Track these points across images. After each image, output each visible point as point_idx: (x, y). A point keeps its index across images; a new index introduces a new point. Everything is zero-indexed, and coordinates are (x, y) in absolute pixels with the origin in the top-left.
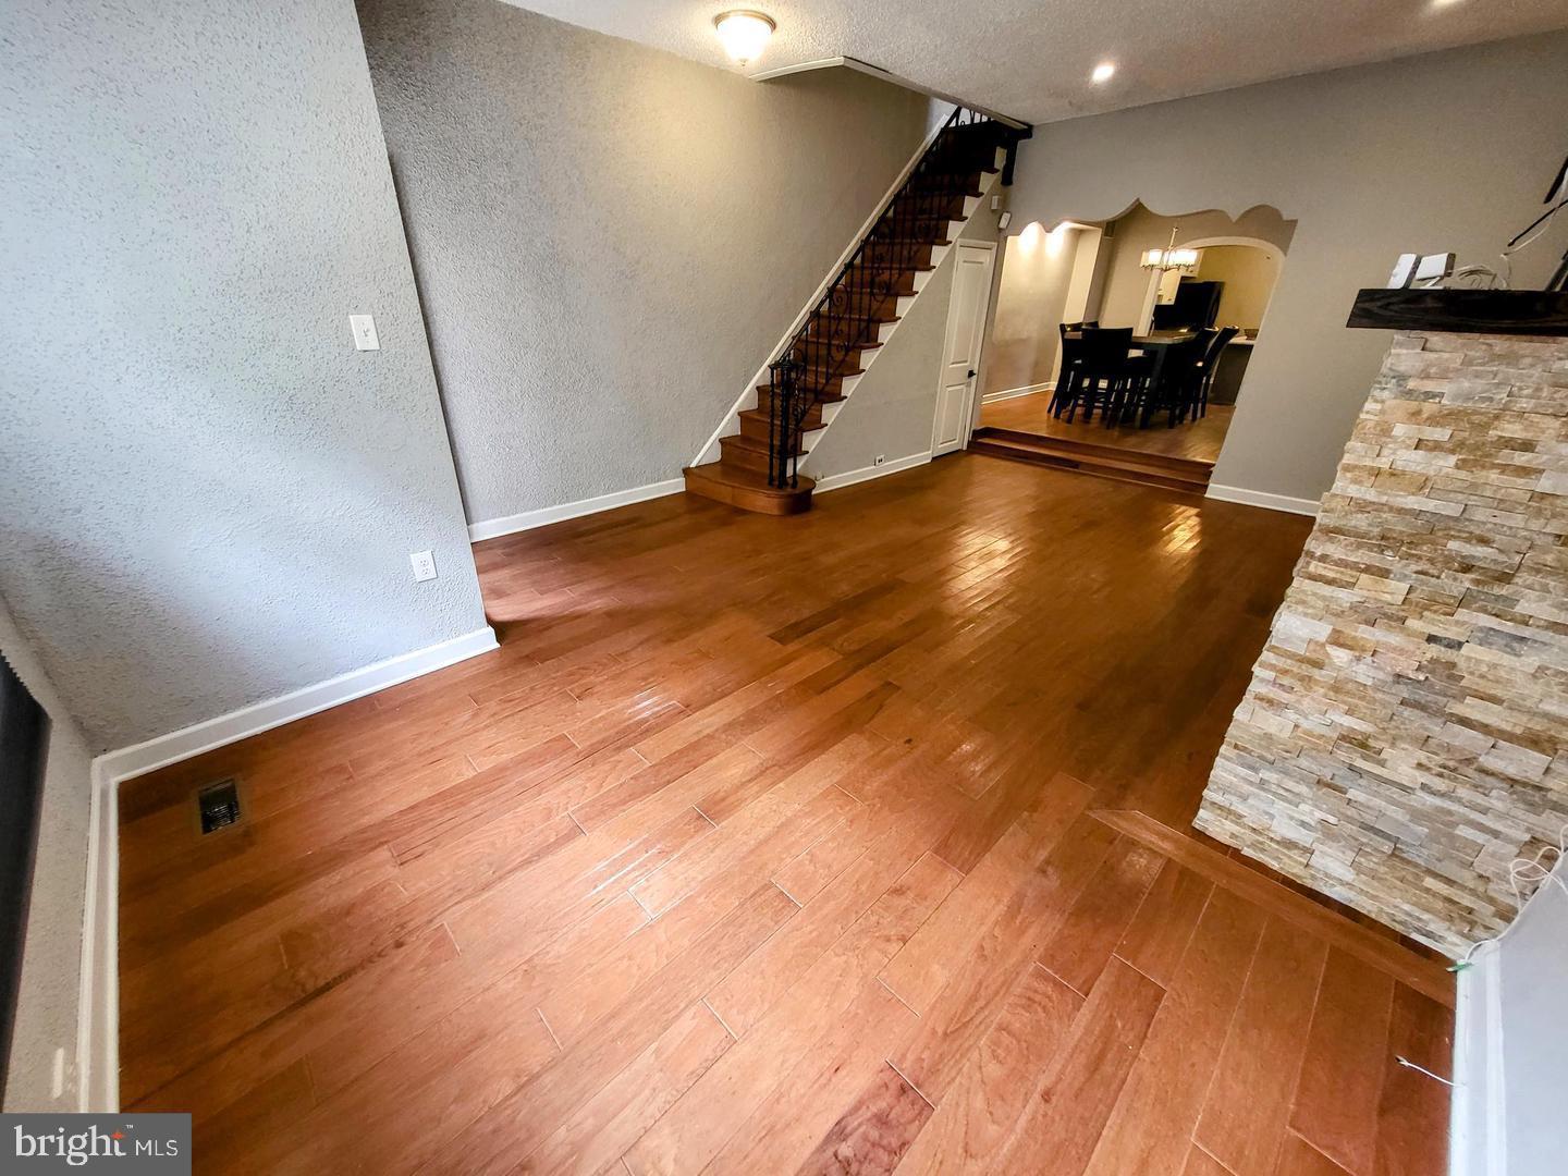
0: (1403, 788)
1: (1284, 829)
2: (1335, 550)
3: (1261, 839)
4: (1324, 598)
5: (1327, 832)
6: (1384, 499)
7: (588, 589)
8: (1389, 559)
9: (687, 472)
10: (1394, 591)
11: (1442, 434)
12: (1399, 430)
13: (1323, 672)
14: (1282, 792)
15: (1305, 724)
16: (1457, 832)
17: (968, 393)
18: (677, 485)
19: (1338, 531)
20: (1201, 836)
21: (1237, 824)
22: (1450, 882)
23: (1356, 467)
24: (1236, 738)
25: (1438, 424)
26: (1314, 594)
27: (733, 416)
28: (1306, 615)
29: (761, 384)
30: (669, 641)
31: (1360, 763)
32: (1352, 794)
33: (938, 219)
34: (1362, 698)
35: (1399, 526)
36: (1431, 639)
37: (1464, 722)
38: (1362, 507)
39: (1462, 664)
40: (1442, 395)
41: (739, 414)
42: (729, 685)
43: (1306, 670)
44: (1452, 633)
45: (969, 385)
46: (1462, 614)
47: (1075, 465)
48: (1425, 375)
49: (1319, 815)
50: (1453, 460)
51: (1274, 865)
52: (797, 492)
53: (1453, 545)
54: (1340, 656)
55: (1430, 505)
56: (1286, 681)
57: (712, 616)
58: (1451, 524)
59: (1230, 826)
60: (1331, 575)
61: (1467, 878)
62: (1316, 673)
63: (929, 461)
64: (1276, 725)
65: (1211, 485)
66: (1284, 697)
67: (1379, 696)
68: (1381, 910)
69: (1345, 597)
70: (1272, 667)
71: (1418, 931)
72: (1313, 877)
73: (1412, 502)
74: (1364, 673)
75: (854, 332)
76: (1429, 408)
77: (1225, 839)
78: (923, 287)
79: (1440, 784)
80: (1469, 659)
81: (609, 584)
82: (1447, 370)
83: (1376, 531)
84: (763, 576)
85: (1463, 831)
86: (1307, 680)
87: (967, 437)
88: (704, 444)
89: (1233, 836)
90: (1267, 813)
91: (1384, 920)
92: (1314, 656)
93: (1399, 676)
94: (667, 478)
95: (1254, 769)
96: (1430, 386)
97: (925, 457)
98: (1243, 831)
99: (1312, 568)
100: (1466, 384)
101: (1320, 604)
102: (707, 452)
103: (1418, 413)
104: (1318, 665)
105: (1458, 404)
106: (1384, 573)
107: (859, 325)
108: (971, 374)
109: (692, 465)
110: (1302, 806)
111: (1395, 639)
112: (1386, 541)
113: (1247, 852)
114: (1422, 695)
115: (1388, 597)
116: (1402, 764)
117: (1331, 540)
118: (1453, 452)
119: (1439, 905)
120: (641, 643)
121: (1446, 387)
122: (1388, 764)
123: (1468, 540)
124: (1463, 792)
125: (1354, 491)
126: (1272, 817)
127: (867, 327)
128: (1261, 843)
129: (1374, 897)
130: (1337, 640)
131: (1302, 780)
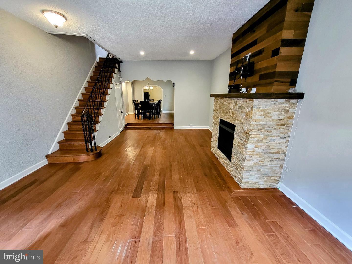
0: (267, 166)
1: (255, 180)
2: (253, 133)
3: (252, 184)
4: (253, 141)
5: (260, 178)
6: (257, 124)
7: (38, 222)
8: (259, 132)
9: (47, 157)
10: (261, 137)
11: (262, 113)
12: (257, 113)
13: (255, 152)
14: (253, 175)
15: (254, 162)
16: (273, 169)
17: (122, 117)
18: (45, 162)
19: (253, 130)
20: (244, 189)
21: (248, 184)
22: (274, 176)
23: (253, 119)
24: (245, 169)
25: (261, 112)
26: (252, 140)
27: (60, 134)
28: (251, 144)
29: (68, 122)
30: (102, 220)
31: (262, 165)
32: (262, 170)
33: (109, 78)
34: (260, 155)
35: (260, 127)
36: (266, 142)
37: (271, 153)
38: (255, 125)
39: (270, 145)
40: (261, 108)
41: (63, 132)
42: (139, 221)
43: (253, 153)
44: (268, 141)
45: (122, 115)
46: (268, 138)
47: (150, 128)
48: (258, 105)
49: (258, 175)
50: (264, 116)
51: (254, 187)
52: (98, 151)
53: (266, 128)
54: (256, 149)
55: (263, 123)
56: (251, 156)
57: (108, 201)
58: (265, 125)
59: (247, 185)
60: (253, 137)
61: (275, 175)
62: (254, 153)
63: (119, 134)
64: (250, 164)
65: (174, 127)
66: (251, 158)
67: (262, 153)
68: (268, 186)
69: (255, 140)
70: (248, 154)
71: (272, 186)
72: (259, 186)
73: (260, 123)
74: (260, 150)
75: (99, 105)
76: (260, 109)
77: (247, 187)
78: (110, 93)
79: (270, 163)
80: (270, 144)
81: (48, 214)
82: (261, 104)
83: (257, 129)
84: (110, 180)
85: (274, 168)
86: (253, 155)
87: (124, 126)
88: (52, 145)
89: (248, 186)
90: (251, 179)
91: (269, 187)
92: (253, 150)
93: (263, 149)
94: (39, 161)
95: (249, 173)
96: (260, 106)
97: (118, 133)
98: (249, 184)
99: (251, 137)
100: (263, 106)
101: (253, 142)
102: (54, 147)
103: (259, 110)
104: (254, 152)
105: (263, 109)
106: (259, 135)
107: (99, 103)
108: (122, 112)
109: (49, 153)
110: (256, 175)
111: (262, 144)
112: (259, 130)
113: (250, 188)
114: (266, 151)
115: (261, 138)
116: (266, 162)
117: (252, 131)
118: (263, 115)
119: (274, 181)
120: (91, 228)
121: (261, 106)
122: (265, 163)
123: (267, 127)
124: (273, 163)
125: (254, 123)
126: (252, 179)
127: (101, 103)
128: (252, 185)
129: (267, 184)
130: (256, 147)
131: (255, 171)
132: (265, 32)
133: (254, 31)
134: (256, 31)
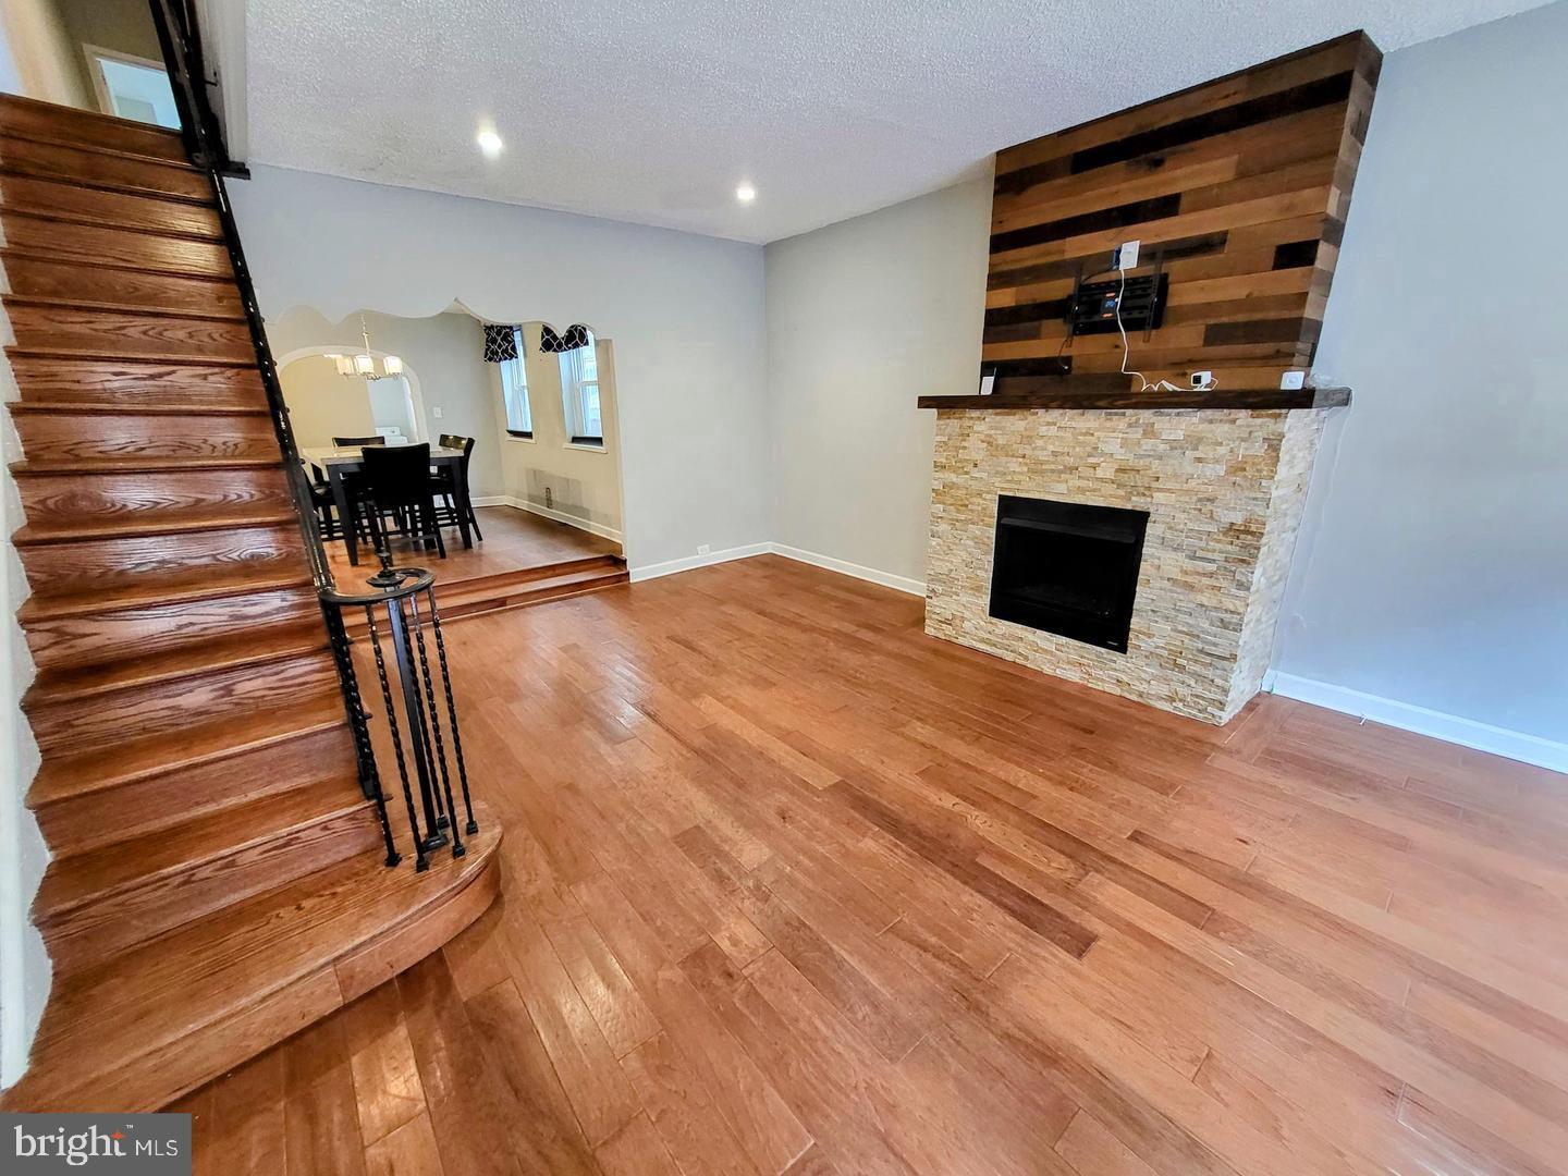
65: (631, 571)
132: (1230, 176)
133: (1157, 164)
134: (1167, 164)
